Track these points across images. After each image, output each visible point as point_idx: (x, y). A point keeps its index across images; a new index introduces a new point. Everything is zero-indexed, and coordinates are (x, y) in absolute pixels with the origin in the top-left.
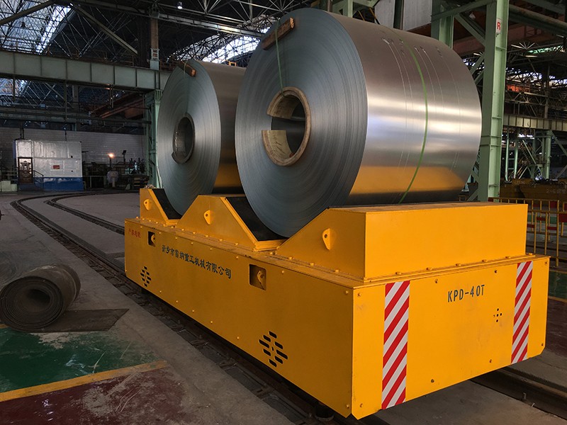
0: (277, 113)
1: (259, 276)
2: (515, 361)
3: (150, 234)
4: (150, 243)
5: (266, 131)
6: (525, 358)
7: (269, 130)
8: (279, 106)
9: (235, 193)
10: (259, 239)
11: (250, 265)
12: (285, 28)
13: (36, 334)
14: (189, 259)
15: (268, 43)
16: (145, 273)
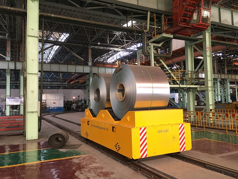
0: (119, 88)
1: (114, 129)
3: (88, 122)
4: (88, 124)
7: (117, 93)
8: (119, 86)
9: (110, 109)
10: (115, 120)
11: (112, 127)
12: (120, 68)
13: (58, 150)
14: (98, 127)
15: (116, 71)
16: (87, 133)
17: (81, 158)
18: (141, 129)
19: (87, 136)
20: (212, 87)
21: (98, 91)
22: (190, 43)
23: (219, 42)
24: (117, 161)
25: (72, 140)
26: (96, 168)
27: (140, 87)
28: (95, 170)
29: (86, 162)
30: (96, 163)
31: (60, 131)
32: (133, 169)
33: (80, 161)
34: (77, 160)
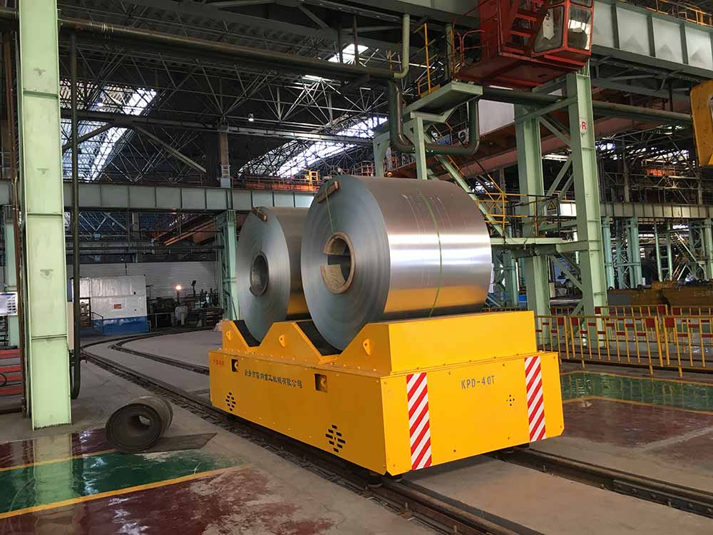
0: (331, 252)
1: (322, 382)
2: (534, 439)
3: (234, 361)
4: (234, 369)
5: (324, 267)
6: (544, 438)
7: (326, 266)
8: (332, 246)
9: (304, 320)
10: (323, 354)
11: (316, 375)
12: (332, 189)
13: (139, 455)
14: (268, 377)
15: (320, 199)
16: (230, 399)
17: (219, 479)
18: (409, 378)
19: (233, 406)
20: (597, 241)
21: (260, 264)
22: (530, 111)
23: (614, 107)
24: (333, 481)
25: (185, 422)
26: (271, 511)
27: (400, 247)
28: (267, 517)
29: (237, 491)
30: (267, 491)
31: (144, 396)
32: (389, 505)
33: (216, 488)
34: (204, 486)
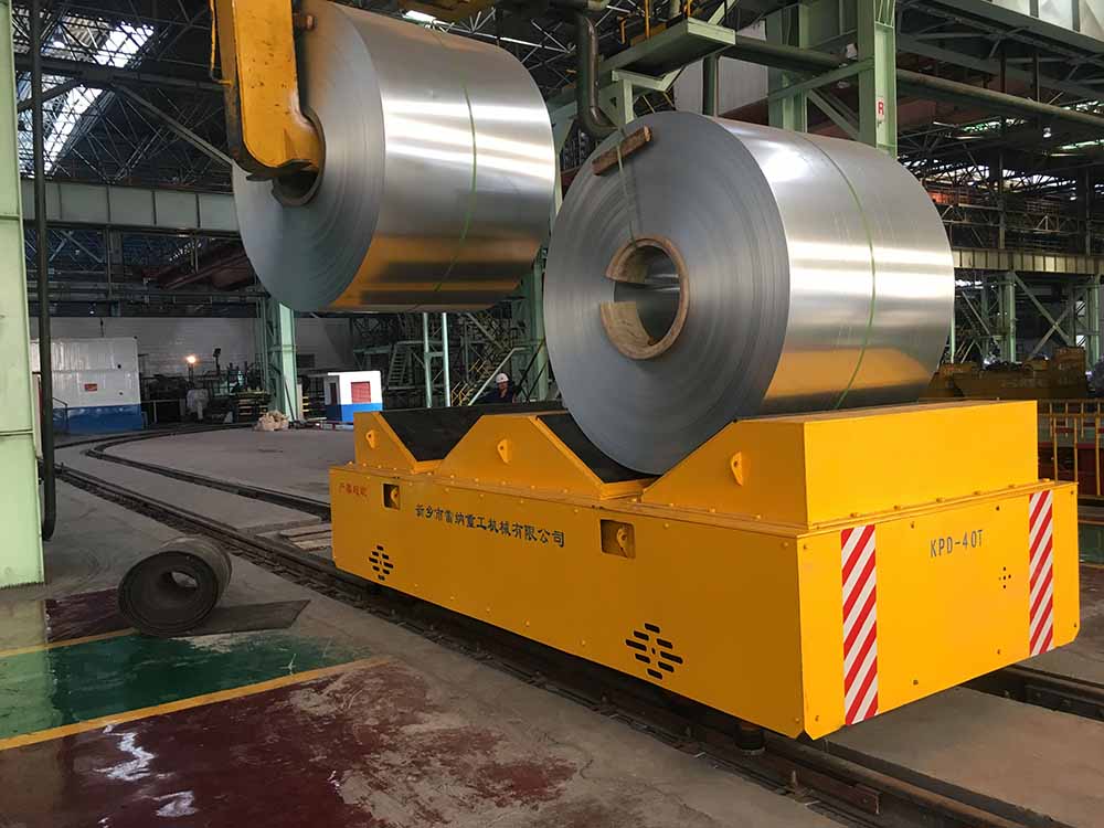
0: (623, 275)
1: (619, 537)
2: (1036, 652)
3: (388, 488)
4: (389, 503)
5: (606, 305)
6: (1051, 647)
7: (610, 303)
9: (552, 411)
10: (606, 480)
11: (602, 522)
13: (182, 639)
14: (476, 523)
15: (603, 165)
16: (378, 556)
18: (846, 535)
19: (387, 572)
26: (454, 744)
28: (448, 757)
29: (378, 708)
30: (434, 707)
31: (181, 540)
33: (339, 701)
34: (316, 698)
